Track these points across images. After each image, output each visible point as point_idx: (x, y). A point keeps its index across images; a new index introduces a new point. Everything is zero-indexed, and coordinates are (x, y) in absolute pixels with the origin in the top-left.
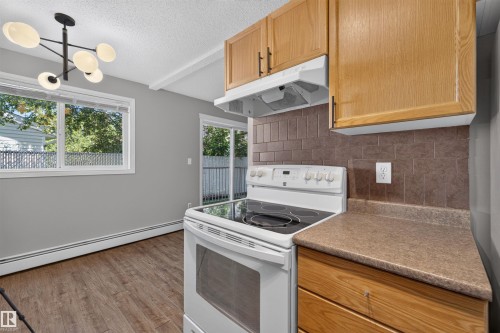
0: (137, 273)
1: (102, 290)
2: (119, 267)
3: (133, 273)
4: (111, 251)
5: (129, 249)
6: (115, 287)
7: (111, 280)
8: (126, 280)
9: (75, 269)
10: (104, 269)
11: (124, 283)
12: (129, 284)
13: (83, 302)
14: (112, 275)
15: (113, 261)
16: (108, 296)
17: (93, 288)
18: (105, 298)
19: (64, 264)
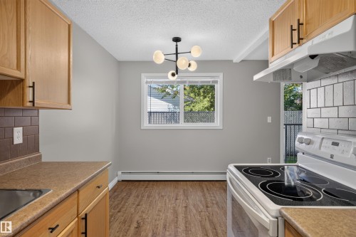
0: (217, 203)
1: (194, 206)
2: (207, 195)
3: (214, 202)
4: (206, 183)
5: (217, 184)
6: (202, 207)
7: (201, 201)
8: (209, 205)
9: (185, 188)
10: (200, 193)
11: (207, 207)
12: (210, 209)
13: (184, 209)
14: (203, 199)
15: (205, 190)
16: (197, 211)
17: (191, 202)
18: (195, 211)
19: (182, 183)
